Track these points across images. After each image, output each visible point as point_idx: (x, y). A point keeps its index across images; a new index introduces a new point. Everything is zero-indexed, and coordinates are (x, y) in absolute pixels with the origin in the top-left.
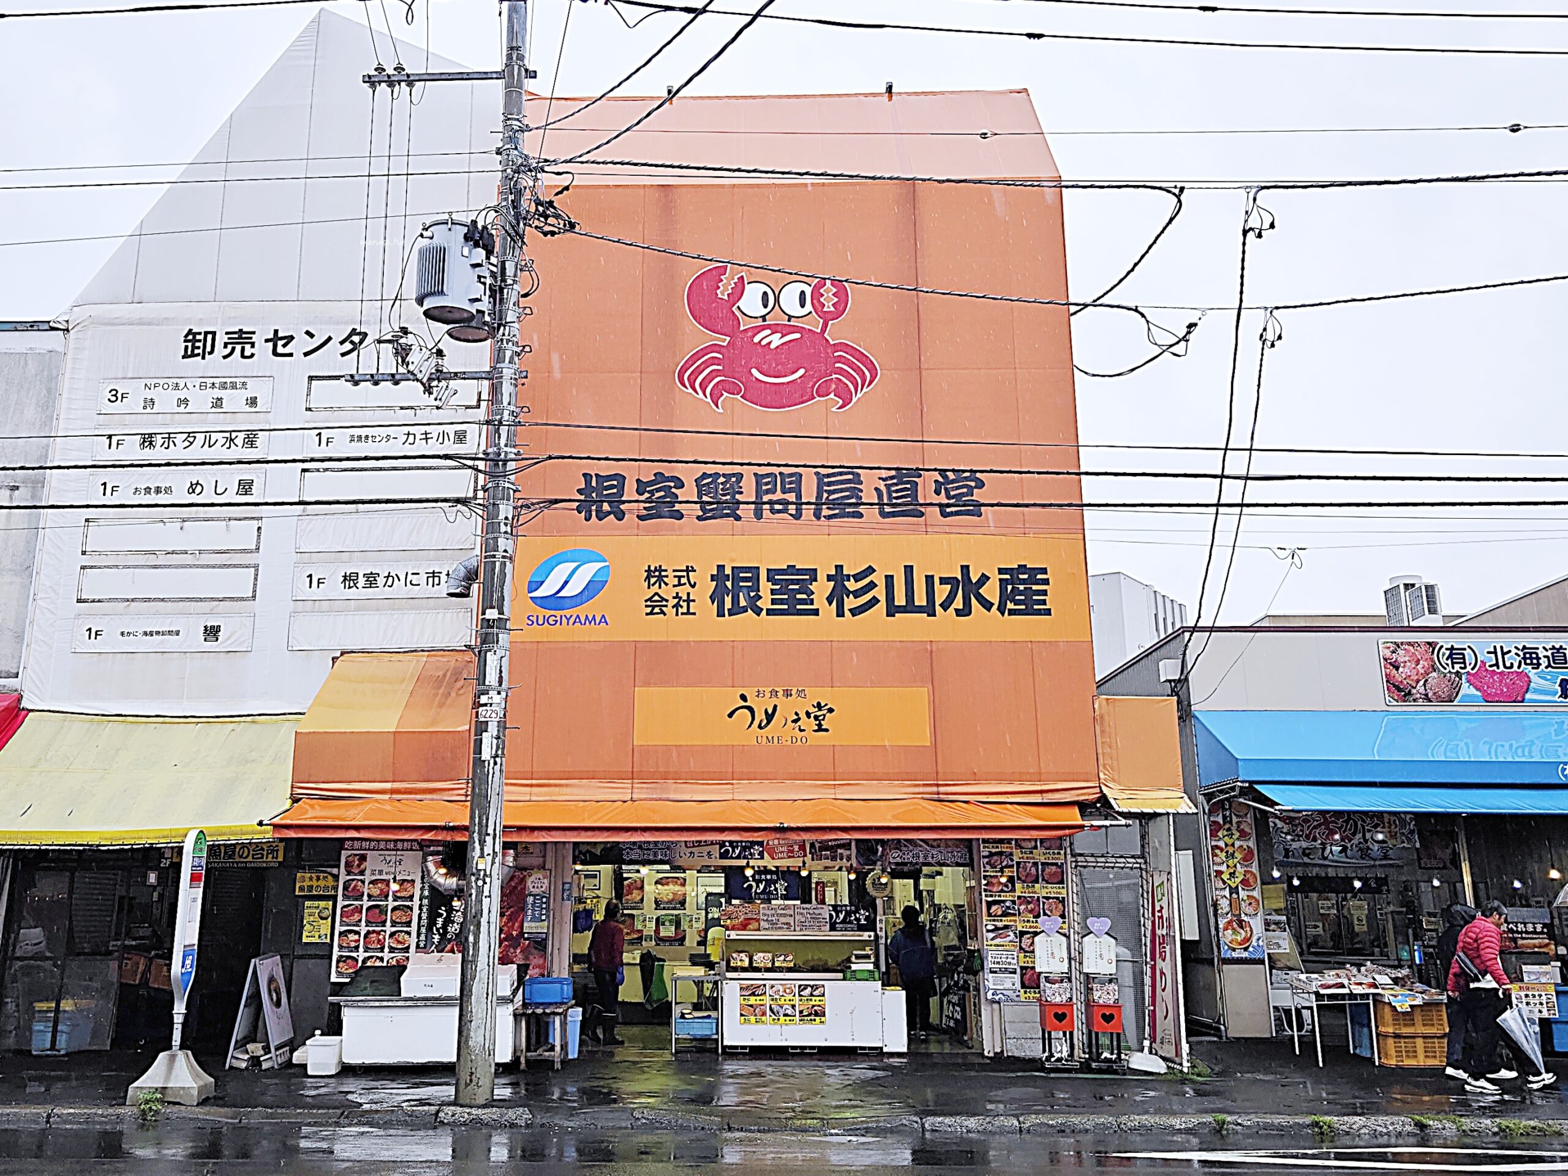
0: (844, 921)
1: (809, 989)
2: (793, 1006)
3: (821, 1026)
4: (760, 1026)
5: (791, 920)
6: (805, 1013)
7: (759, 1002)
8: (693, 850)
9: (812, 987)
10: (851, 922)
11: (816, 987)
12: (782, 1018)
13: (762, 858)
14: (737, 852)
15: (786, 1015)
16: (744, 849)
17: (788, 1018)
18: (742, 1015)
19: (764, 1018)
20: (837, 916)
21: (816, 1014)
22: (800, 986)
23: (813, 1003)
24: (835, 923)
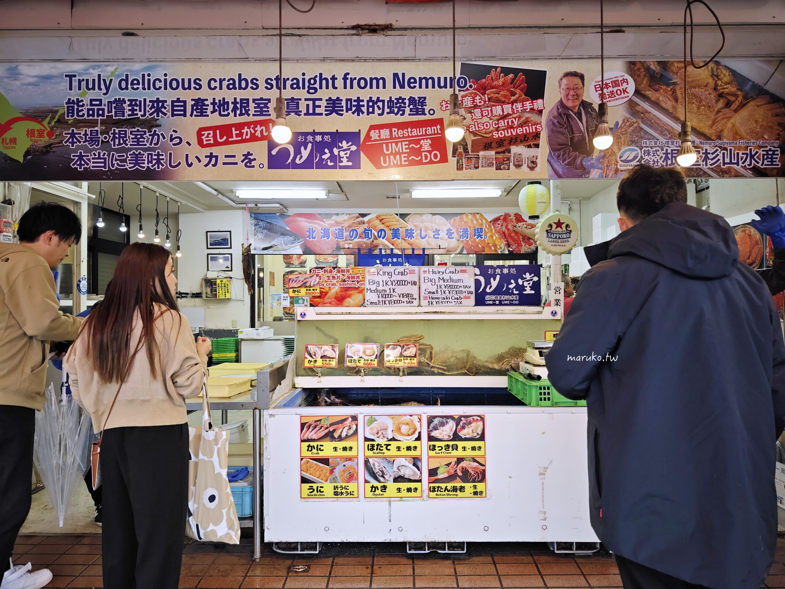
0: (498, 291)
1: (451, 425)
2: (416, 462)
3: (477, 500)
4: (343, 504)
5: (413, 290)
6: (441, 475)
7: (340, 453)
8: (215, 150)
9: (458, 420)
10: (508, 292)
11: (467, 420)
12: (392, 487)
13: (356, 165)
14: (305, 153)
15: (399, 479)
16: (319, 148)
17: (404, 486)
18: (304, 480)
19: (352, 486)
20: (488, 283)
21: (466, 476)
22: (431, 419)
23: (460, 453)
24: (484, 293)
